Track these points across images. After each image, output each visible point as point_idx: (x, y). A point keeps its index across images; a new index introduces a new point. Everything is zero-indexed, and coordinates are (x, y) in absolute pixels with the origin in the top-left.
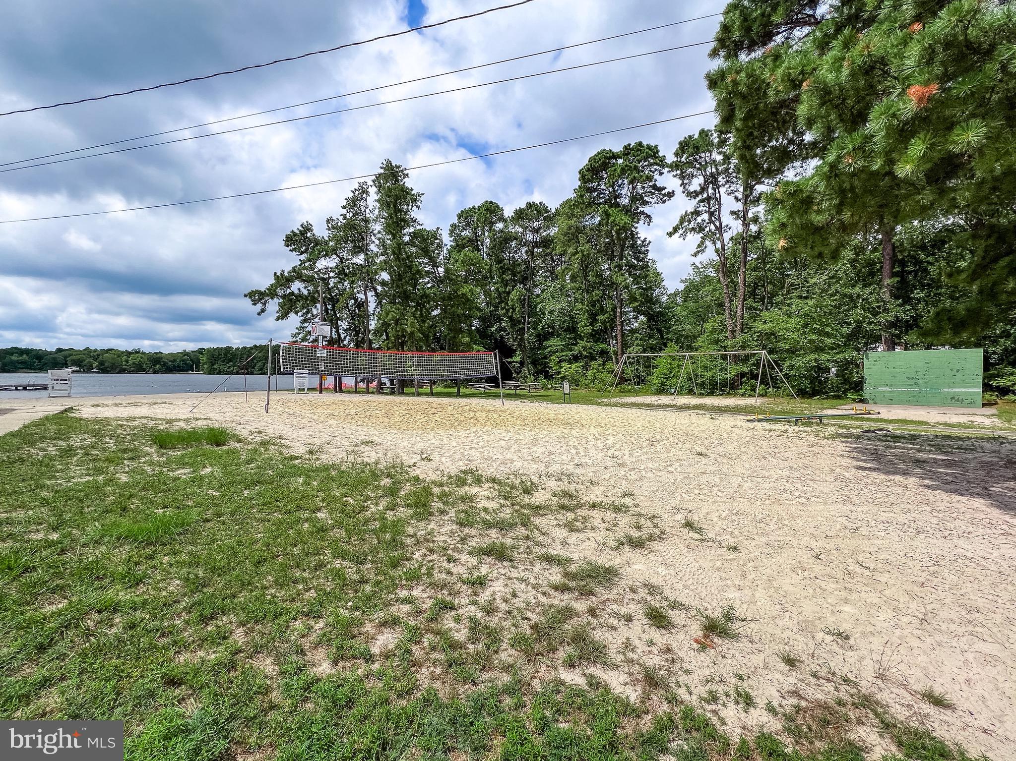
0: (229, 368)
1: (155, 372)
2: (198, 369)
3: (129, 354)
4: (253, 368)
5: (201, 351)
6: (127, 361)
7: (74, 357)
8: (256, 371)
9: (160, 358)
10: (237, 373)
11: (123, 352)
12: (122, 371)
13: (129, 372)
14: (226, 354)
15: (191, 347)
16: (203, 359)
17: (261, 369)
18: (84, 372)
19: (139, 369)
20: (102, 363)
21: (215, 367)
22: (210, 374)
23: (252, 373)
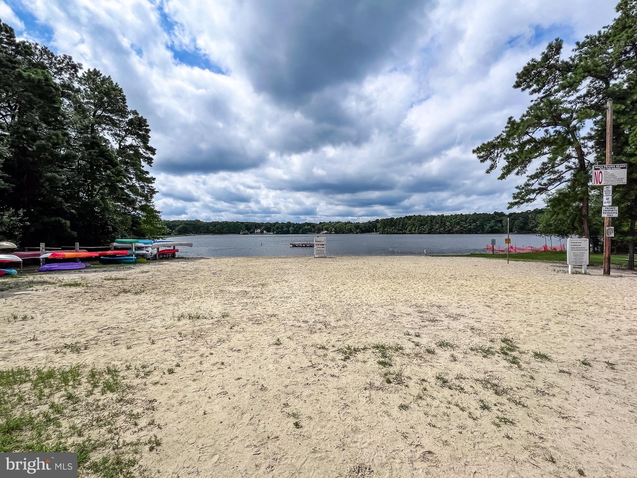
0: (393, 230)
1: (357, 233)
2: (376, 232)
3: (346, 224)
4: (406, 230)
5: (377, 221)
6: (345, 228)
7: (326, 226)
8: (407, 232)
9: (359, 225)
10: (397, 233)
11: (343, 223)
12: (343, 233)
13: (346, 233)
14: (391, 222)
15: (373, 219)
16: (379, 225)
17: (410, 231)
18: (329, 233)
19: (350, 231)
20: (336, 229)
21: (385, 229)
22: (382, 234)
23: (405, 233)
